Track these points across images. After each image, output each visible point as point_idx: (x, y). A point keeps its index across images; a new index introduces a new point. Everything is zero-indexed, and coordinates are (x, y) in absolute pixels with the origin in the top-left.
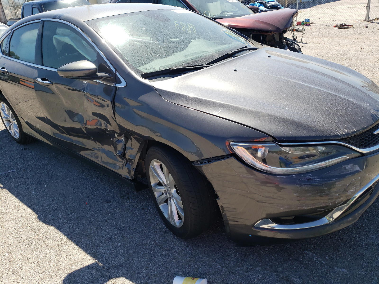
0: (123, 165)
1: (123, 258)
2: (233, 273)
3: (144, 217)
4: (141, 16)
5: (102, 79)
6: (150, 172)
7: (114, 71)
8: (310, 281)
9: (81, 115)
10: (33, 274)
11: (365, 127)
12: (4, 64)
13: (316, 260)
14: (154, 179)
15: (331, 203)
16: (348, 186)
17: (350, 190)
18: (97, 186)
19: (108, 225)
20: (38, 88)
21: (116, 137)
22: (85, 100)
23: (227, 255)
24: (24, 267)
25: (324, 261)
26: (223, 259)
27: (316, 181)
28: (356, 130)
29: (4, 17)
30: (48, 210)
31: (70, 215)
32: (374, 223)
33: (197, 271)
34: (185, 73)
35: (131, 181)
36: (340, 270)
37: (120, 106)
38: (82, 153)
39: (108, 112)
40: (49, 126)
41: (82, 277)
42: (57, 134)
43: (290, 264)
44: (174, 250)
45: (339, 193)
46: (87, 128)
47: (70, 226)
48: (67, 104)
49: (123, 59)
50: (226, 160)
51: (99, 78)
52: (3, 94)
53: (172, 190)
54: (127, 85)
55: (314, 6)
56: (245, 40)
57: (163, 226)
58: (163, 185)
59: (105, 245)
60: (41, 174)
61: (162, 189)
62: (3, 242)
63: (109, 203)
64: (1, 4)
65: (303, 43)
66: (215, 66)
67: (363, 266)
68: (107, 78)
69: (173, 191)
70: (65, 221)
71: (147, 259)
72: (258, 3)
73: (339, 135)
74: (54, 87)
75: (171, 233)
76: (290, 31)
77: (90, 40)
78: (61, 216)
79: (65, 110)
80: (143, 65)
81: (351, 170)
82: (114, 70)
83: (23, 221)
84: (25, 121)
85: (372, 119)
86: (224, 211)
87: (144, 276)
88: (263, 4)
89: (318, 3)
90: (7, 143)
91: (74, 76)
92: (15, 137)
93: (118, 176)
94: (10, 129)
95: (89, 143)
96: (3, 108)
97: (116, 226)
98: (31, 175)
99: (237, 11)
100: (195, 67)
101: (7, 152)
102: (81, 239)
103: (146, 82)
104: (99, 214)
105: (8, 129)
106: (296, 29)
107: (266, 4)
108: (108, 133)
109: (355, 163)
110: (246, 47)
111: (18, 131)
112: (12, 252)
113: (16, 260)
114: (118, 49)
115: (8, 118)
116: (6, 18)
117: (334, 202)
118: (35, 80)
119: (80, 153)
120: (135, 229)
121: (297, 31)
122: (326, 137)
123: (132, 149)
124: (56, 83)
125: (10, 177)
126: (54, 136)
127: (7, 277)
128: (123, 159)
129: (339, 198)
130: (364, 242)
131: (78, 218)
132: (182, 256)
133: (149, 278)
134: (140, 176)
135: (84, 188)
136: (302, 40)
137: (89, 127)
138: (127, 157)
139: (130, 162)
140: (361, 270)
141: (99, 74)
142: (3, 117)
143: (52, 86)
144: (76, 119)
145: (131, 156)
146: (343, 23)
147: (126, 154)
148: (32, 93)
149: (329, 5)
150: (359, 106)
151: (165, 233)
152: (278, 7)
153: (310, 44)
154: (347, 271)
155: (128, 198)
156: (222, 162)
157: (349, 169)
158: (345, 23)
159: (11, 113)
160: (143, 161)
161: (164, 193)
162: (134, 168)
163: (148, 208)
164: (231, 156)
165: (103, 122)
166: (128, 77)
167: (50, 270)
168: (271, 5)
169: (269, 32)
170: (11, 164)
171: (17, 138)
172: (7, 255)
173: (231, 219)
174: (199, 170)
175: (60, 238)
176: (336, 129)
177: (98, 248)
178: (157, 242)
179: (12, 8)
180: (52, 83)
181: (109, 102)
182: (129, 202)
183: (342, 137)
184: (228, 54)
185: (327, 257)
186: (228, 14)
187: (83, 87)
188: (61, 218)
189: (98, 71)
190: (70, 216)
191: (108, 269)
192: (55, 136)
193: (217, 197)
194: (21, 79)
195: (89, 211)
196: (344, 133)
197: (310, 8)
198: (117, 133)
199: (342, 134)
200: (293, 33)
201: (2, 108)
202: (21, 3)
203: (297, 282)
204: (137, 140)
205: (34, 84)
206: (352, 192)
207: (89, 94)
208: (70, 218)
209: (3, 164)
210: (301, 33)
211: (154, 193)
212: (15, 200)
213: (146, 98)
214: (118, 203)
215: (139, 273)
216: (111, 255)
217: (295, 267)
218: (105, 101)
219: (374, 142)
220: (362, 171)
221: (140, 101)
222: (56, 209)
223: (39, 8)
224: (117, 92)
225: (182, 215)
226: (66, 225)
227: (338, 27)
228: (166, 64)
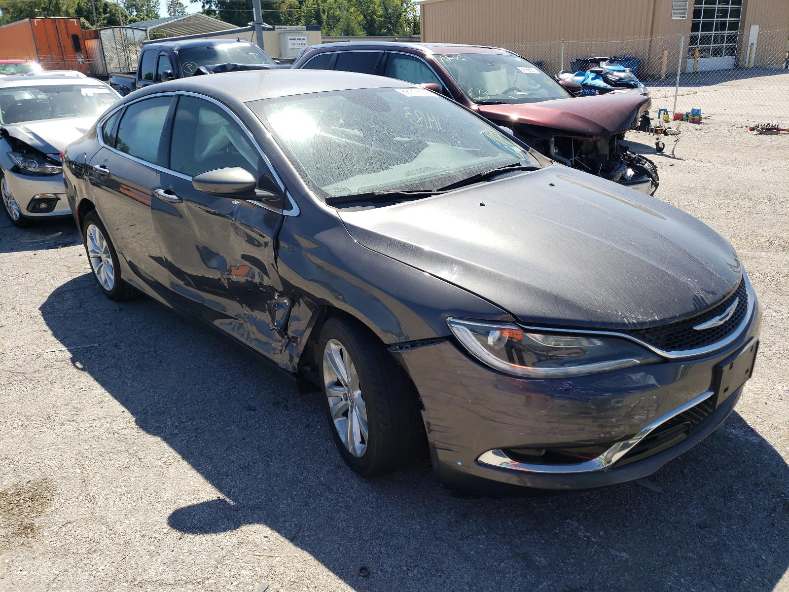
0: (282, 346)
1: (263, 497)
2: (437, 539)
3: (307, 439)
4: (341, 98)
5: (262, 200)
6: (324, 361)
7: (283, 190)
8: (562, 564)
9: (223, 257)
10: (119, 503)
11: (677, 317)
12: (106, 160)
13: (582, 534)
14: (330, 374)
15: (604, 433)
16: (633, 408)
17: (636, 415)
18: (235, 383)
19: (245, 445)
20: (157, 205)
21: (276, 298)
22: (232, 233)
23: (435, 512)
24: (105, 492)
25: (595, 538)
26: (426, 516)
27: (579, 393)
28: (657, 319)
29: (103, 63)
30: (150, 411)
31: (186, 424)
32: (702, 491)
33: (380, 530)
34: (399, 202)
35: (294, 374)
36: (618, 554)
37: (286, 246)
38: (217, 323)
39: (265, 255)
40: (166, 272)
41: (194, 516)
42: (178, 285)
43: (535, 536)
44: (348, 494)
45: (617, 418)
46: (230, 279)
47: (184, 440)
48: (200, 235)
49: (299, 172)
50: (437, 345)
51: (258, 198)
52: (97, 210)
53: (355, 393)
54: (302, 213)
55: (722, 82)
56: (523, 151)
57: (337, 457)
58: (342, 386)
59: (236, 475)
60: (144, 353)
61: (340, 392)
62: (75, 452)
63: (252, 412)
64: (101, 38)
65: (674, 158)
66: (450, 195)
67: (660, 553)
68: (272, 199)
69: (357, 393)
70: (176, 431)
71: (302, 502)
72: (592, 72)
73: (626, 323)
74: (183, 207)
75: (349, 468)
76: (651, 132)
77: (250, 135)
78: (170, 423)
79: (197, 247)
80: (330, 183)
81: (640, 383)
82: (283, 188)
83: (108, 425)
84: (128, 260)
85: (694, 304)
86: (431, 430)
87: (293, 526)
88: (602, 75)
89: (732, 76)
90: (91, 297)
91: (217, 192)
92: (105, 287)
93: (271, 365)
94: (99, 272)
95: (232, 307)
96: (93, 235)
97: (259, 448)
98: (126, 354)
99: (539, 89)
100: (417, 193)
101: (89, 311)
102: (198, 461)
103: (332, 211)
104: (233, 427)
105: (96, 273)
106: (663, 128)
107: (608, 75)
108: (263, 290)
109: (648, 372)
110: (518, 164)
111: (112, 277)
112: (88, 468)
113: (93, 481)
114: (293, 153)
115: (99, 253)
116: (106, 65)
117: (609, 433)
118: (154, 192)
119: (213, 323)
120: (289, 455)
121: (665, 133)
122: (603, 323)
123: (299, 320)
124: (188, 200)
125: (92, 353)
126: (172, 289)
127: (76, 503)
128: (283, 337)
129: (618, 426)
130: (673, 518)
131: (197, 429)
132: (360, 504)
133: (299, 530)
134: (308, 368)
135: (213, 383)
136: (673, 152)
137: (234, 278)
138: (290, 334)
139: (293, 342)
140: (654, 558)
141: (258, 192)
142: (89, 249)
143: (181, 204)
144: (214, 263)
145: (296, 331)
146: (769, 124)
147: (289, 328)
148: (146, 214)
149: (755, 81)
150: (675, 281)
151: (337, 468)
152: (631, 84)
153: (690, 162)
154: (629, 557)
155: (286, 406)
156: (431, 348)
157: (637, 381)
158: (773, 122)
159: (105, 243)
160: (316, 343)
161: (343, 398)
162: (300, 353)
163: (316, 426)
164: (447, 340)
165: (256, 270)
166: (305, 201)
167: (144, 501)
168: (617, 78)
169: (588, 136)
170: (95, 333)
171: (109, 290)
172: (79, 471)
173: (441, 445)
174: (397, 360)
175: (165, 456)
176: (623, 314)
177: (225, 477)
178: (322, 479)
179: (120, 48)
180: (181, 199)
181: (268, 239)
182: (285, 413)
183: (631, 327)
184: (480, 175)
185: (601, 533)
186: (519, 95)
187: (231, 211)
188: (169, 426)
189: (257, 187)
190: (184, 425)
191: (236, 510)
192: (175, 289)
193: (421, 406)
194: (122, 186)
195: (217, 420)
196: (635, 321)
197: (713, 86)
198: (277, 291)
199: (631, 322)
200: (656, 136)
201: (91, 234)
202: (137, 40)
203: (540, 562)
204: (310, 306)
205: (151, 197)
206: (640, 420)
207: (239, 222)
208: (184, 428)
209: (82, 331)
210: (674, 138)
211: (328, 398)
212: (98, 391)
213: (327, 237)
214: (266, 413)
215: (285, 521)
216: (244, 490)
217: (543, 542)
218: (263, 236)
219: (692, 343)
220: (660, 386)
221: (317, 240)
222: (163, 412)
223: (171, 58)
224: (284, 223)
225: (366, 434)
226: (176, 438)
227: (758, 131)
228: (369, 185)
